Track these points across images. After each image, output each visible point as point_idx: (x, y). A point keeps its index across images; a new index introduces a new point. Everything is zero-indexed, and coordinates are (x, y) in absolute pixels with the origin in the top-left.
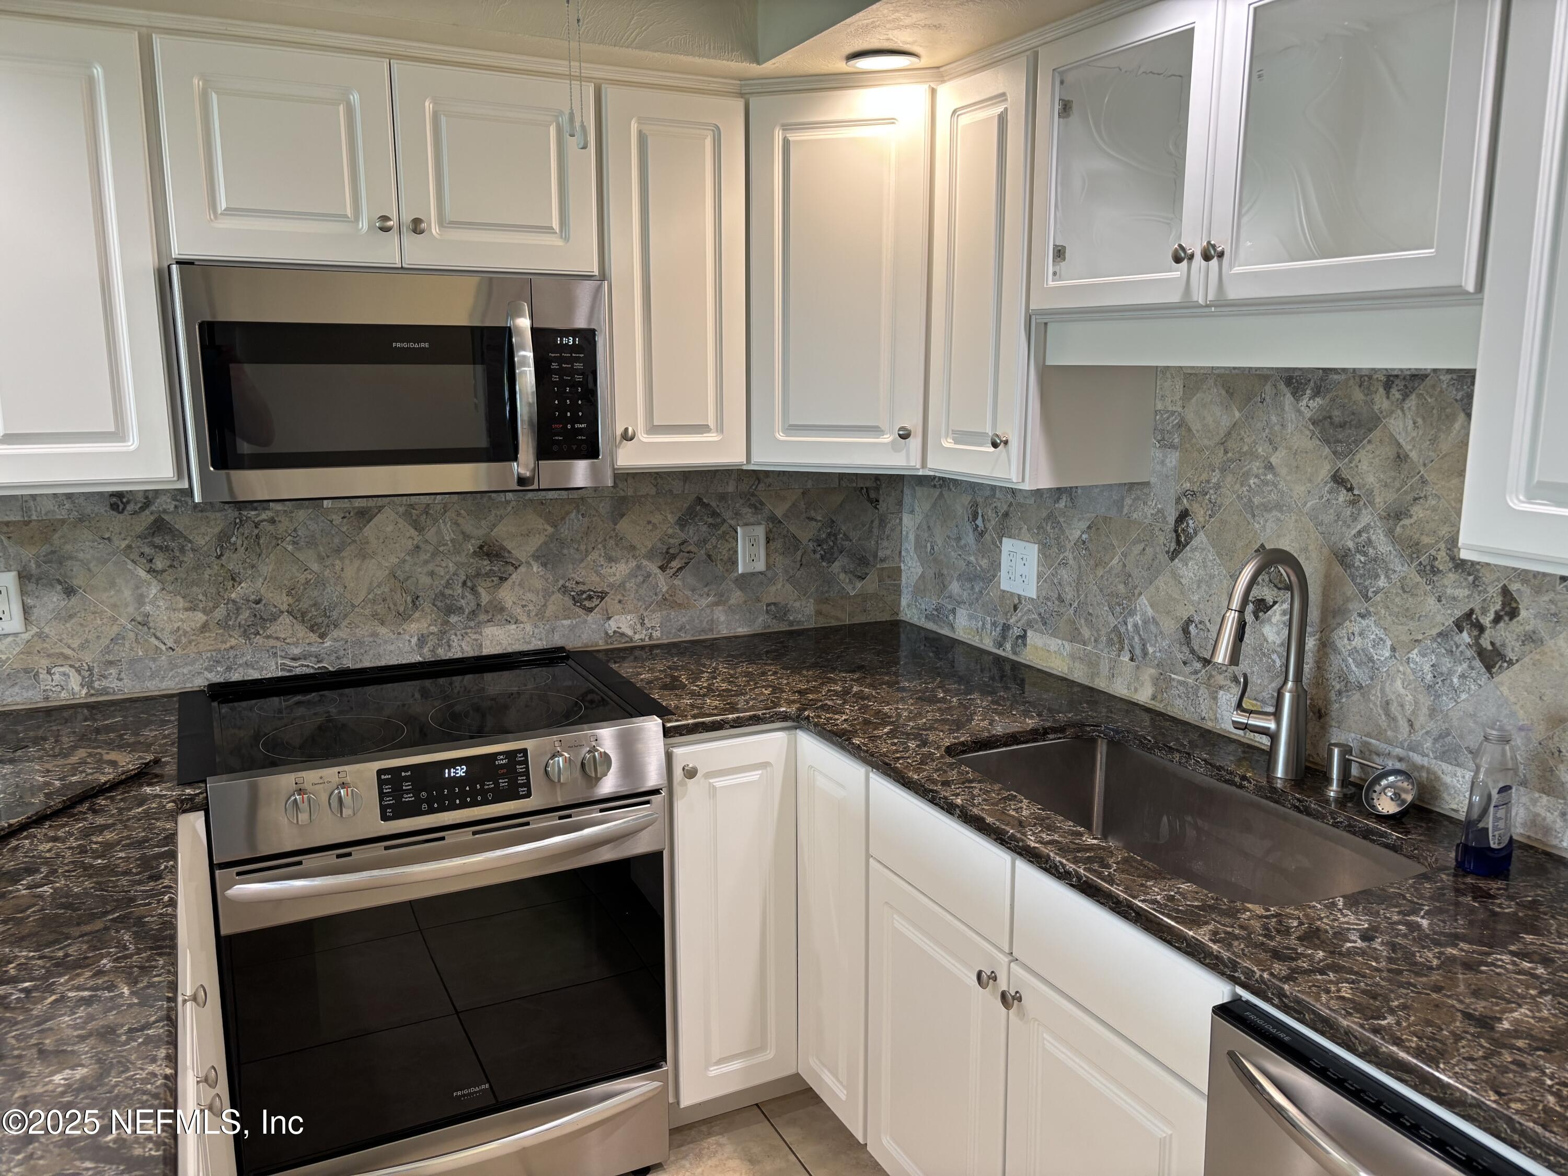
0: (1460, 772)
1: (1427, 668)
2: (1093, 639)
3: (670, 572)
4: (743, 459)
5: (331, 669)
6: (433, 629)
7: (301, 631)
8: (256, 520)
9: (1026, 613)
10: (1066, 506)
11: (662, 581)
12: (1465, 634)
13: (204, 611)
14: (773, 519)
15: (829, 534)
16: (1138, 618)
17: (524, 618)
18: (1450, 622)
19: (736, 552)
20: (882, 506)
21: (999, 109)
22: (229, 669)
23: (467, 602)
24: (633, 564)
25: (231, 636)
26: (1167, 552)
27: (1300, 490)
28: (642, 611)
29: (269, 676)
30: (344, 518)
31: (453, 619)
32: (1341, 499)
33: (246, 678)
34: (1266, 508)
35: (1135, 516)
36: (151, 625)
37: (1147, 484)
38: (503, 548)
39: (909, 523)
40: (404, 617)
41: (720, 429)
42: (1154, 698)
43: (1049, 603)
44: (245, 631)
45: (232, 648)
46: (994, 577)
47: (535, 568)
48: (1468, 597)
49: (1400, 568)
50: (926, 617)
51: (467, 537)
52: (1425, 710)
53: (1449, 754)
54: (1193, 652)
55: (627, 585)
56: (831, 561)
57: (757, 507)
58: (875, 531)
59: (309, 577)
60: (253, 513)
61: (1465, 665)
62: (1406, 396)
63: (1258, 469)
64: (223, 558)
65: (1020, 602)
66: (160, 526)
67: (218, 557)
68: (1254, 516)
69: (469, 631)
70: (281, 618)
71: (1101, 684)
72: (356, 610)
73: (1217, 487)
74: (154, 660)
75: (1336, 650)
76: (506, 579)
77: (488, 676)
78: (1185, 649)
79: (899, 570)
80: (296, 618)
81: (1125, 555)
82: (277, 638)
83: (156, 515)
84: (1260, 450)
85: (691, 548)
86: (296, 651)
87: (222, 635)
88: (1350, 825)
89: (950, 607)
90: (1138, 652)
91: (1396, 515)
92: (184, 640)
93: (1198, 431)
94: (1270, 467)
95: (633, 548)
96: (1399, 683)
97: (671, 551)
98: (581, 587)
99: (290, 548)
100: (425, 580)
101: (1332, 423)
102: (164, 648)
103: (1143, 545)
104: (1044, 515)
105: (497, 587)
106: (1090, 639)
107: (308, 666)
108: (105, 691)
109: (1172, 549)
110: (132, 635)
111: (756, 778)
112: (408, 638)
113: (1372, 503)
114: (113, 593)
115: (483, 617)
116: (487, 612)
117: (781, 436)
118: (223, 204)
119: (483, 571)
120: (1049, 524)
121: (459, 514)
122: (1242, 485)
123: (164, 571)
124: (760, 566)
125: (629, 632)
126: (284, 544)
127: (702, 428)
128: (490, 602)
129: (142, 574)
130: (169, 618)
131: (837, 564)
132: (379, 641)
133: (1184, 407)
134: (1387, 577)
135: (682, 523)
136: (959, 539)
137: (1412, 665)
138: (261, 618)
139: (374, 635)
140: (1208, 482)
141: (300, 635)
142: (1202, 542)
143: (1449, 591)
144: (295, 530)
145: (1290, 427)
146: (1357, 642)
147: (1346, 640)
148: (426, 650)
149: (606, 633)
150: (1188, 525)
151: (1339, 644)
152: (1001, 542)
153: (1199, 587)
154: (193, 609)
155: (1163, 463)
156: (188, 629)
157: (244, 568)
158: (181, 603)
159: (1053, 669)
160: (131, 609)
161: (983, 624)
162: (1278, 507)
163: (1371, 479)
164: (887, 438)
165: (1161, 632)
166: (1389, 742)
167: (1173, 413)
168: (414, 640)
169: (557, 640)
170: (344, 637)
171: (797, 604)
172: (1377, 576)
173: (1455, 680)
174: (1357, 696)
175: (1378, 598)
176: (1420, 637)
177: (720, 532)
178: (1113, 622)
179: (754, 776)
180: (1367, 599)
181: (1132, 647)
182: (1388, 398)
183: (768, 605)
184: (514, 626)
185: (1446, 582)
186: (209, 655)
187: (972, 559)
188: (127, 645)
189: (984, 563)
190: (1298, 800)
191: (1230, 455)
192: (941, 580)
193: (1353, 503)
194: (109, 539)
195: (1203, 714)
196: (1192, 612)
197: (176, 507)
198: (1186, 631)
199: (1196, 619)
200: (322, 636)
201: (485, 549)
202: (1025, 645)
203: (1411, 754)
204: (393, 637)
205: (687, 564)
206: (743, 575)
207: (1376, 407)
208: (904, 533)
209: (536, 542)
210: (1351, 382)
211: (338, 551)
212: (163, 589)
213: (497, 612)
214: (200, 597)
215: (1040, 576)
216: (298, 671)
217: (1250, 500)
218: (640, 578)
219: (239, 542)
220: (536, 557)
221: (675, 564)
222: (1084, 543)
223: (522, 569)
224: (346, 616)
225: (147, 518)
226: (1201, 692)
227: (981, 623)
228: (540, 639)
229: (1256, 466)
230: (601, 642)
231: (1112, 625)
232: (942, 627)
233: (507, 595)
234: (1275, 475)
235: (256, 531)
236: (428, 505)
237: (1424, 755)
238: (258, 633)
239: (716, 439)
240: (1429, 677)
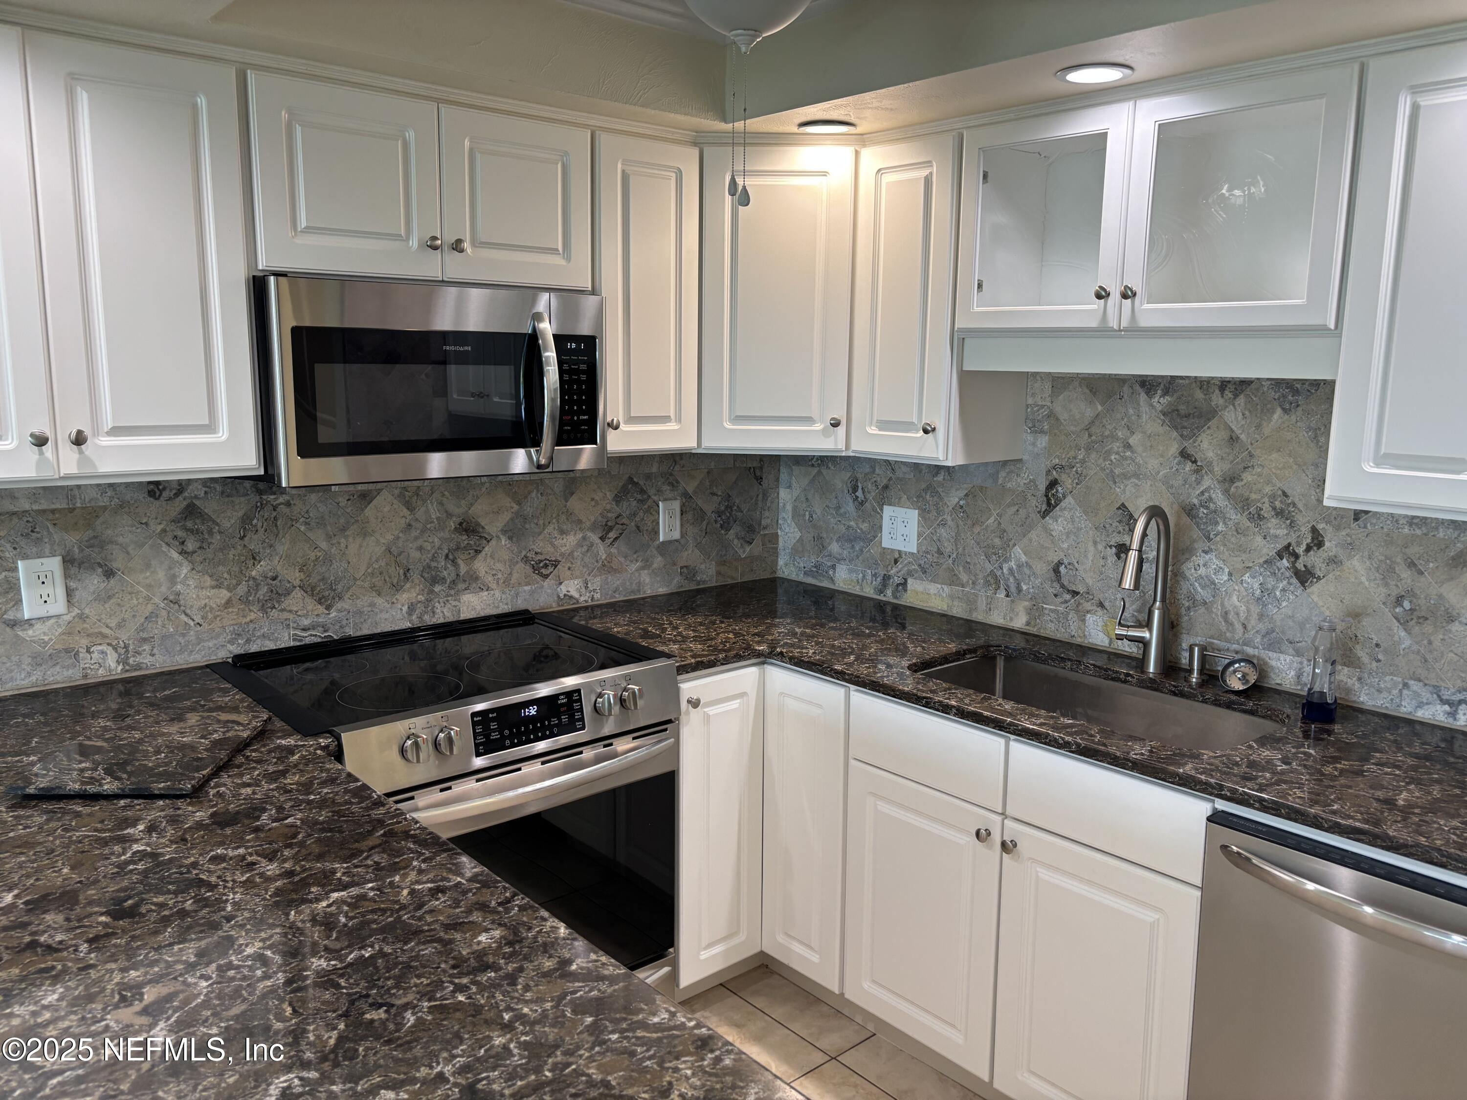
0: (1282, 657)
1: (1256, 586)
2: (971, 582)
3: (608, 541)
4: (695, 445)
5: (335, 637)
6: (421, 598)
7: (311, 604)
8: (275, 504)
9: (906, 565)
10: (944, 479)
11: (602, 550)
12: (1285, 561)
13: (229, 589)
14: (686, 495)
15: (727, 507)
16: (1013, 564)
17: (494, 586)
18: (1273, 553)
19: (658, 523)
20: (765, 483)
21: (924, 173)
22: (248, 641)
23: (448, 573)
24: (580, 536)
25: (250, 611)
26: (1039, 512)
27: (1153, 463)
28: (586, 576)
29: (283, 646)
30: (349, 500)
31: (437, 588)
32: (1187, 469)
33: (263, 649)
34: (1125, 476)
35: (1009, 485)
36: (182, 602)
37: (1020, 461)
38: (478, 524)
39: (786, 496)
40: (397, 588)
41: (679, 420)
42: (1028, 624)
43: (928, 556)
44: (263, 605)
45: (251, 621)
46: (875, 537)
47: (504, 541)
48: (1287, 535)
49: (1234, 516)
50: (805, 573)
51: (449, 515)
52: (1255, 616)
53: (1274, 645)
54: (1063, 586)
55: (575, 554)
56: (728, 530)
57: (674, 485)
58: (760, 503)
59: (319, 554)
60: (272, 497)
61: (1285, 582)
62: (1236, 396)
63: (1118, 448)
64: (246, 539)
65: (900, 556)
66: (191, 511)
67: (242, 538)
68: (1115, 483)
69: (449, 598)
70: (294, 593)
71: (979, 616)
72: (358, 583)
73: (1083, 461)
74: (183, 635)
75: (1185, 578)
76: (480, 551)
77: (464, 639)
78: (1056, 585)
79: (777, 535)
80: (306, 592)
81: (1000, 515)
82: (290, 611)
83: (188, 501)
84: (1120, 434)
85: (625, 521)
86: (306, 622)
87: (243, 610)
88: (1216, 700)
89: (829, 564)
90: (1013, 589)
91: (1230, 479)
92: (210, 616)
93: (1065, 420)
94: (1128, 446)
95: (580, 522)
96: (1235, 598)
97: (609, 524)
98: (539, 557)
99: (303, 528)
100: (416, 555)
101: (1178, 415)
102: (192, 624)
103: (1017, 507)
104: (924, 486)
105: (473, 558)
106: (968, 582)
107: (316, 636)
108: (138, 667)
109: (1043, 510)
110: (164, 613)
111: (736, 706)
112: (400, 606)
113: (1212, 472)
114: (148, 574)
115: (461, 586)
116: (465, 581)
117: (728, 425)
118: (303, 223)
119: (462, 545)
120: (928, 494)
121: (443, 495)
122: (1105, 460)
123: (194, 552)
124: (676, 535)
125: (576, 595)
126: (298, 525)
127: (665, 419)
128: (467, 572)
129: (175, 555)
130: (198, 596)
131: (731, 531)
132: (376, 610)
133: (1052, 402)
134: (1225, 523)
135: (618, 499)
136: (838, 508)
137: (1245, 585)
138: (277, 593)
139: (373, 605)
140: (1075, 458)
141: (310, 608)
142: (1070, 503)
143: (1272, 531)
144: (307, 512)
145: (1144, 417)
146: (1202, 571)
147: (1193, 570)
148: (414, 617)
149: (559, 597)
150: (1057, 491)
151: (1187, 573)
152: (882, 510)
153: (1068, 537)
154: (218, 587)
155: (1034, 444)
156: (214, 606)
157: (264, 548)
158: (208, 581)
159: (932, 608)
160: (164, 589)
161: (864, 576)
162: (1136, 475)
163: (1210, 454)
164: (818, 427)
165: (1034, 573)
166: (1227, 641)
167: (1043, 406)
168: (405, 609)
169: (521, 604)
170: (347, 607)
171: (703, 566)
172: (1217, 523)
173: (1278, 593)
174: (1202, 610)
175: (1218, 539)
176: (1251, 565)
177: (646, 506)
178: (989, 567)
179: (735, 704)
180: (1209, 539)
181: (1007, 586)
182: (1222, 397)
183: (682, 568)
184: (486, 593)
185: (1269, 525)
186: (231, 629)
187: (852, 523)
188: (160, 623)
189: (865, 526)
190: (1174, 686)
191: (1093, 438)
192: (820, 543)
193: (1197, 471)
194: (146, 524)
195: (1073, 633)
196: (1061, 555)
197: (206, 493)
198: (1056, 571)
199: (1066, 561)
200: (329, 608)
201: (464, 525)
202: (906, 590)
203: (1245, 648)
204: (388, 606)
205: (621, 534)
206: (663, 543)
207: (1213, 404)
208: (781, 505)
209: (506, 517)
210: (1194, 385)
211: (344, 530)
212: (193, 569)
213: (472, 581)
214: (226, 575)
215: (919, 535)
216: (308, 641)
217: (1112, 471)
218: (585, 548)
219: (260, 524)
220: (504, 532)
221: (612, 535)
222: (962, 507)
223: (493, 543)
224: (349, 588)
225: (180, 504)
226: (1070, 616)
227: (861, 575)
228: (507, 604)
229: (1116, 446)
230: (554, 605)
231: (989, 570)
232: (821, 581)
233: (480, 566)
234: (1132, 452)
235: (274, 514)
236: (419, 487)
237: (1255, 647)
238: (274, 607)
239: (676, 427)
240: (1258, 592)
